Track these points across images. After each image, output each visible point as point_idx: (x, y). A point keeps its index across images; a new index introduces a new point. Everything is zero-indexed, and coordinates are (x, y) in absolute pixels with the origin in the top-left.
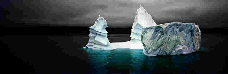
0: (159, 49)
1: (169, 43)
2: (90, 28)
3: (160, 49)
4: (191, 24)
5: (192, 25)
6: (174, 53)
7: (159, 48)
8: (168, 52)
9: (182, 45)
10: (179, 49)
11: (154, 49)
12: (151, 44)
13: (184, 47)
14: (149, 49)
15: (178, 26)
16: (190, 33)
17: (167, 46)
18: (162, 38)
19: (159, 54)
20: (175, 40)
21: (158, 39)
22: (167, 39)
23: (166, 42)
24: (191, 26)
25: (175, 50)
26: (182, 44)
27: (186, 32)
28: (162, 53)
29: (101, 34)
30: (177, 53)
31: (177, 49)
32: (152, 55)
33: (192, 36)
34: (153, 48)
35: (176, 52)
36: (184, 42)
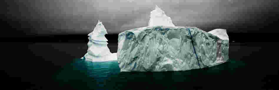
0: (134, 63)
1: (148, 55)
2: (88, 35)
3: (136, 63)
4: (189, 27)
5: (191, 30)
6: (158, 70)
7: (134, 61)
8: (147, 67)
9: (172, 58)
10: (166, 63)
11: (127, 63)
12: (122, 56)
13: (176, 61)
14: (121, 62)
15: (163, 32)
16: (189, 41)
17: (144, 59)
18: (136, 48)
19: (135, 70)
20: (158, 50)
21: (132, 50)
22: (144, 49)
23: (143, 54)
24: (189, 30)
25: (159, 65)
26: (172, 56)
27: (181, 38)
28: (138, 68)
29: (96, 42)
30: (163, 69)
31: (162, 64)
32: (125, 71)
33: (193, 44)
34: (125, 62)
35: (161, 67)
36: (176, 53)
